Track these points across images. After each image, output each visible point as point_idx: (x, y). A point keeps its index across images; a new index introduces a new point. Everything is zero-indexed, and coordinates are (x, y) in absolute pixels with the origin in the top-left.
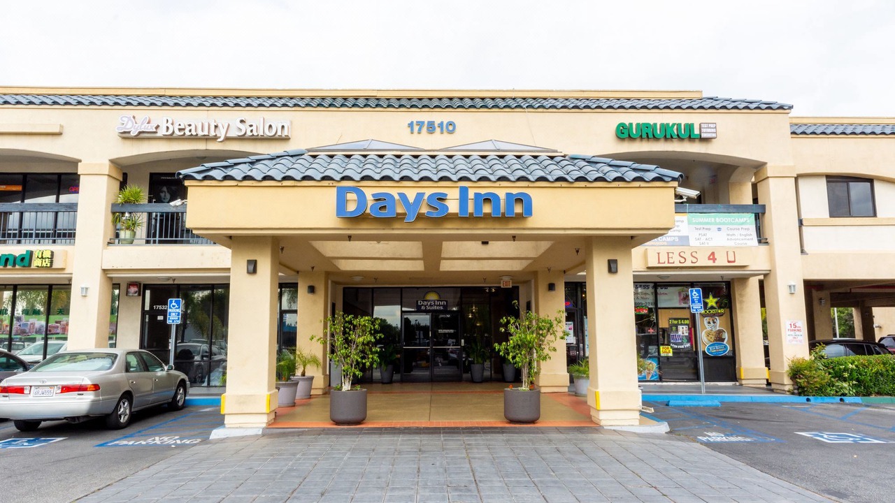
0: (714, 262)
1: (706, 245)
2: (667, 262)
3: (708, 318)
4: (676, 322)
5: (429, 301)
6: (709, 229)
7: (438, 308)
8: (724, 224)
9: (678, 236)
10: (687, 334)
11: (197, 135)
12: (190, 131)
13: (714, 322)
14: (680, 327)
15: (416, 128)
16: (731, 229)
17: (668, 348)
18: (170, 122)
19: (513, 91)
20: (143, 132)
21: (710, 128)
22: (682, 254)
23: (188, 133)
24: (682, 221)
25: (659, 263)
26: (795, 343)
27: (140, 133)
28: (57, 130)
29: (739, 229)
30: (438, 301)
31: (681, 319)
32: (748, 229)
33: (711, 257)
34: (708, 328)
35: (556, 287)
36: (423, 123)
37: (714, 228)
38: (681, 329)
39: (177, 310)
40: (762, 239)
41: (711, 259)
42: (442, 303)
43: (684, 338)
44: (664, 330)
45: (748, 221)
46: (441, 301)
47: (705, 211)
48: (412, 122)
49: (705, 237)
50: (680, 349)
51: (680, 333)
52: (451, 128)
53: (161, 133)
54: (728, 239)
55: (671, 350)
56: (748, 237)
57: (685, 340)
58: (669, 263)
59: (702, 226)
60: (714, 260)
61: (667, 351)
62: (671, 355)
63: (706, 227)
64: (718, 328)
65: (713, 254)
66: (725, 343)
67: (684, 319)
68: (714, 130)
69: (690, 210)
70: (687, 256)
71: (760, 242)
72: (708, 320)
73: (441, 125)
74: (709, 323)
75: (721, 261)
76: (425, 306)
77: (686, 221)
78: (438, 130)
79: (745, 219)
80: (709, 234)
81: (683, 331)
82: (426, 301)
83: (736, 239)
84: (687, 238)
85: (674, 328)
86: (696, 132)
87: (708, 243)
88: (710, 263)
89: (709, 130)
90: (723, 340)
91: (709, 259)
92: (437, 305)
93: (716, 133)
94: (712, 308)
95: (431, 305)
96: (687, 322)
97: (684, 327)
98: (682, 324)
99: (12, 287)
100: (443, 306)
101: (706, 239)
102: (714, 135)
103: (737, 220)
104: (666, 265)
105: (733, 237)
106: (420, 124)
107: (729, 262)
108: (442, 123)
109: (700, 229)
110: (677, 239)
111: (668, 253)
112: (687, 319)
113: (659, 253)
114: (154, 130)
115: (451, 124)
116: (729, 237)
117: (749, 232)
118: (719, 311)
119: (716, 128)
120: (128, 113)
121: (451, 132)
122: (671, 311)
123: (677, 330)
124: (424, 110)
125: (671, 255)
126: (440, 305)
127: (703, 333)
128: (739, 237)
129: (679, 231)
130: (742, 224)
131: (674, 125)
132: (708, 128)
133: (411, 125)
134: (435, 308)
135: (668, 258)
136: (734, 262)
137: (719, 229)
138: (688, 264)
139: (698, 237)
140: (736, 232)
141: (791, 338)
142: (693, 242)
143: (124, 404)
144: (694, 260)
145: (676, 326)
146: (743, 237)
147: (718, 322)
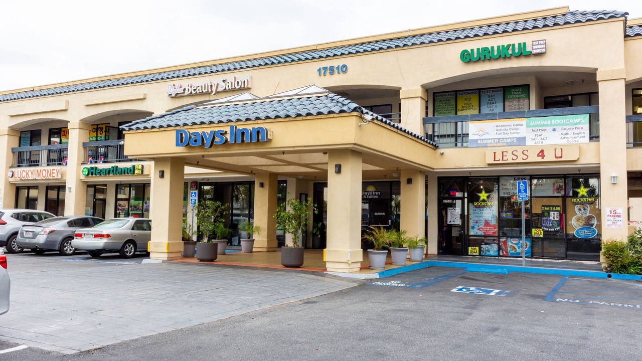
0: (543, 158)
1: (540, 144)
2: (501, 159)
3: (579, 206)
4: (548, 209)
5: (368, 192)
6: (545, 130)
7: (375, 197)
8: (559, 125)
9: (516, 138)
10: (558, 219)
11: (203, 92)
12: (199, 90)
13: (585, 209)
14: (552, 213)
15: (323, 72)
16: (565, 129)
17: (539, 231)
18: (190, 86)
19: (410, 31)
20: (179, 93)
21: (541, 44)
22: (515, 153)
23: (198, 92)
24: (521, 125)
25: (495, 160)
26: (614, 227)
27: (177, 94)
28: (142, 97)
29: (573, 129)
30: (375, 191)
31: (553, 206)
32: (582, 128)
33: (541, 154)
34: (579, 214)
35: (413, 181)
36: (326, 68)
37: (550, 129)
38: (552, 215)
39: (195, 198)
40: (594, 136)
41: (540, 156)
42: (377, 193)
43: (555, 222)
44: (538, 215)
45: (583, 121)
46: (377, 192)
47: (541, 115)
48: (320, 69)
49: (540, 137)
50: (550, 231)
51: (551, 218)
52: (344, 69)
53: (187, 93)
54: (561, 138)
55: (542, 232)
56: (580, 135)
57: (556, 224)
58: (503, 160)
59: (538, 128)
60: (543, 156)
61: (537, 233)
62: (542, 236)
63: (542, 128)
64: (588, 215)
65: (542, 151)
66: (594, 227)
67: (556, 206)
68: (544, 46)
69: (528, 115)
70: (519, 154)
71: (591, 138)
72: (579, 207)
73: (338, 68)
74: (580, 210)
75: (549, 157)
76: (366, 195)
77: (524, 126)
78: (336, 71)
79: (579, 120)
80: (545, 134)
81: (554, 216)
82: (367, 192)
83: (569, 138)
84: (524, 139)
85: (546, 214)
86: (529, 49)
87: (542, 143)
88: (540, 159)
89: (539, 47)
90: (592, 225)
91: (538, 155)
92: (374, 195)
93: (545, 48)
94: (583, 196)
95: (370, 195)
96: (558, 209)
97: (556, 213)
98: (553, 211)
99: (128, 185)
100: (378, 195)
101: (541, 139)
102: (543, 50)
103: (571, 121)
104: (501, 162)
105: (566, 136)
106: (325, 68)
107: (556, 157)
108: (339, 66)
109: (537, 131)
110: (515, 140)
111: (503, 152)
112: (558, 206)
113: (495, 153)
114: (183, 92)
115: (345, 66)
116: (563, 136)
117: (582, 131)
118: (590, 200)
119: (545, 44)
120: (171, 83)
121: (344, 72)
122: (545, 199)
123: (549, 215)
124: (327, 59)
125: (505, 154)
126: (376, 195)
127: (574, 218)
128: (572, 136)
129: (518, 133)
130: (577, 124)
131: (509, 46)
132: (539, 45)
133: (319, 70)
134: (373, 197)
135: (503, 156)
136: (561, 157)
137: (554, 130)
138: (520, 160)
139: (534, 137)
140: (569, 132)
141: (610, 223)
142: (529, 142)
143: (130, 246)
144: (525, 157)
145: (548, 212)
146: (576, 136)
147: (589, 209)
